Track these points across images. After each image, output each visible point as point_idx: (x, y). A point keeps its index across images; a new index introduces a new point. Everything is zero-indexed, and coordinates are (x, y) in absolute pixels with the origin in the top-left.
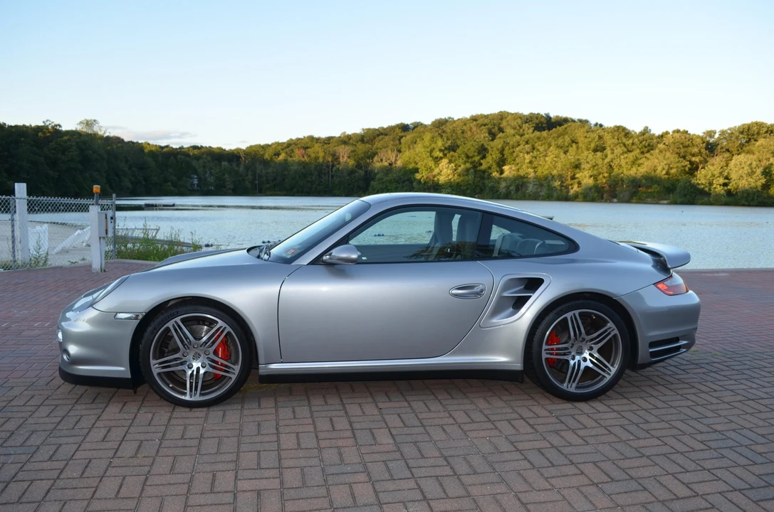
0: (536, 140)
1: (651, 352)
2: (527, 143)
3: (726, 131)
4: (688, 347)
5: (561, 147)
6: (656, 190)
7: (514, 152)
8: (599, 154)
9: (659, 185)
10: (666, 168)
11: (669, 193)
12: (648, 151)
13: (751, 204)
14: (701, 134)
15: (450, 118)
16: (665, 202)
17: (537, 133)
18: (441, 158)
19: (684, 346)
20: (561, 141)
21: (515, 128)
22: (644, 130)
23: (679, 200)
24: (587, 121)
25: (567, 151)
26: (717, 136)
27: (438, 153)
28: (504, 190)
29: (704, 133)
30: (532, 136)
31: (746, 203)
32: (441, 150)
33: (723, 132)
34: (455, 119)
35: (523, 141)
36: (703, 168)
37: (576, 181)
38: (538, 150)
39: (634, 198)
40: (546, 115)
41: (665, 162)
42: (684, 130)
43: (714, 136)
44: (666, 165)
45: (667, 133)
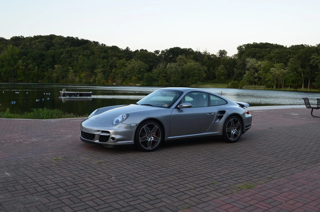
0: (72, 51)
2: (67, 53)
3: (164, 51)
5: (86, 56)
6: (134, 79)
7: (60, 57)
8: (105, 60)
9: (135, 76)
10: (139, 68)
11: (140, 80)
12: (129, 60)
13: (177, 85)
14: (153, 52)
15: (22, 36)
16: (139, 85)
17: (72, 48)
18: (18, 60)
20: (85, 52)
21: (60, 45)
22: (127, 49)
23: (145, 84)
24: (97, 43)
25: (89, 58)
26: (160, 53)
27: (16, 56)
28: (55, 78)
29: (154, 52)
30: (70, 49)
31: (174, 85)
32: (17, 55)
33: (163, 52)
34: (25, 37)
35: (65, 51)
36: (155, 68)
37: (94, 74)
38: (74, 57)
39: (124, 82)
40: (76, 38)
41: (138, 65)
42: (145, 50)
43: (159, 53)
44: (138, 66)
45: (138, 50)
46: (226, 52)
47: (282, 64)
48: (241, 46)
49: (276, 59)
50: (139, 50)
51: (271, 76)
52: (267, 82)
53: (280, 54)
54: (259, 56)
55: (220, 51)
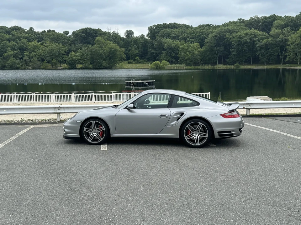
46: (132, 32)
47: (197, 43)
48: (151, 27)
49: (190, 39)
51: (190, 55)
52: (186, 60)
53: (193, 34)
54: (173, 37)
55: (127, 31)
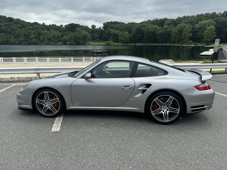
1: (192, 110)
4: (209, 108)
19: (207, 108)
22: (43, 24)
29: (60, 26)
33: (66, 26)
42: (54, 25)
43: (63, 26)
46: (95, 26)
47: (127, 32)
48: (105, 23)
50: (51, 25)
52: (122, 41)
54: (116, 28)
55: (92, 25)
